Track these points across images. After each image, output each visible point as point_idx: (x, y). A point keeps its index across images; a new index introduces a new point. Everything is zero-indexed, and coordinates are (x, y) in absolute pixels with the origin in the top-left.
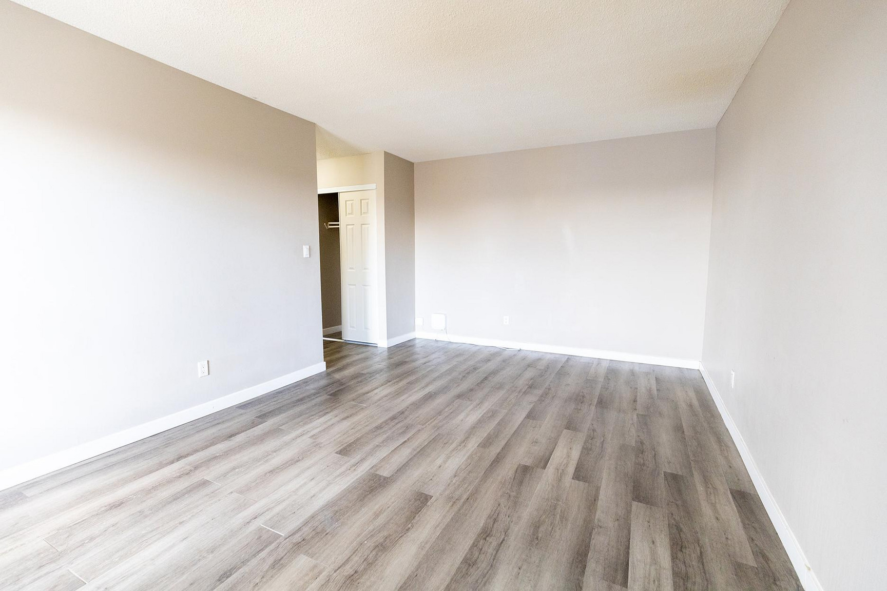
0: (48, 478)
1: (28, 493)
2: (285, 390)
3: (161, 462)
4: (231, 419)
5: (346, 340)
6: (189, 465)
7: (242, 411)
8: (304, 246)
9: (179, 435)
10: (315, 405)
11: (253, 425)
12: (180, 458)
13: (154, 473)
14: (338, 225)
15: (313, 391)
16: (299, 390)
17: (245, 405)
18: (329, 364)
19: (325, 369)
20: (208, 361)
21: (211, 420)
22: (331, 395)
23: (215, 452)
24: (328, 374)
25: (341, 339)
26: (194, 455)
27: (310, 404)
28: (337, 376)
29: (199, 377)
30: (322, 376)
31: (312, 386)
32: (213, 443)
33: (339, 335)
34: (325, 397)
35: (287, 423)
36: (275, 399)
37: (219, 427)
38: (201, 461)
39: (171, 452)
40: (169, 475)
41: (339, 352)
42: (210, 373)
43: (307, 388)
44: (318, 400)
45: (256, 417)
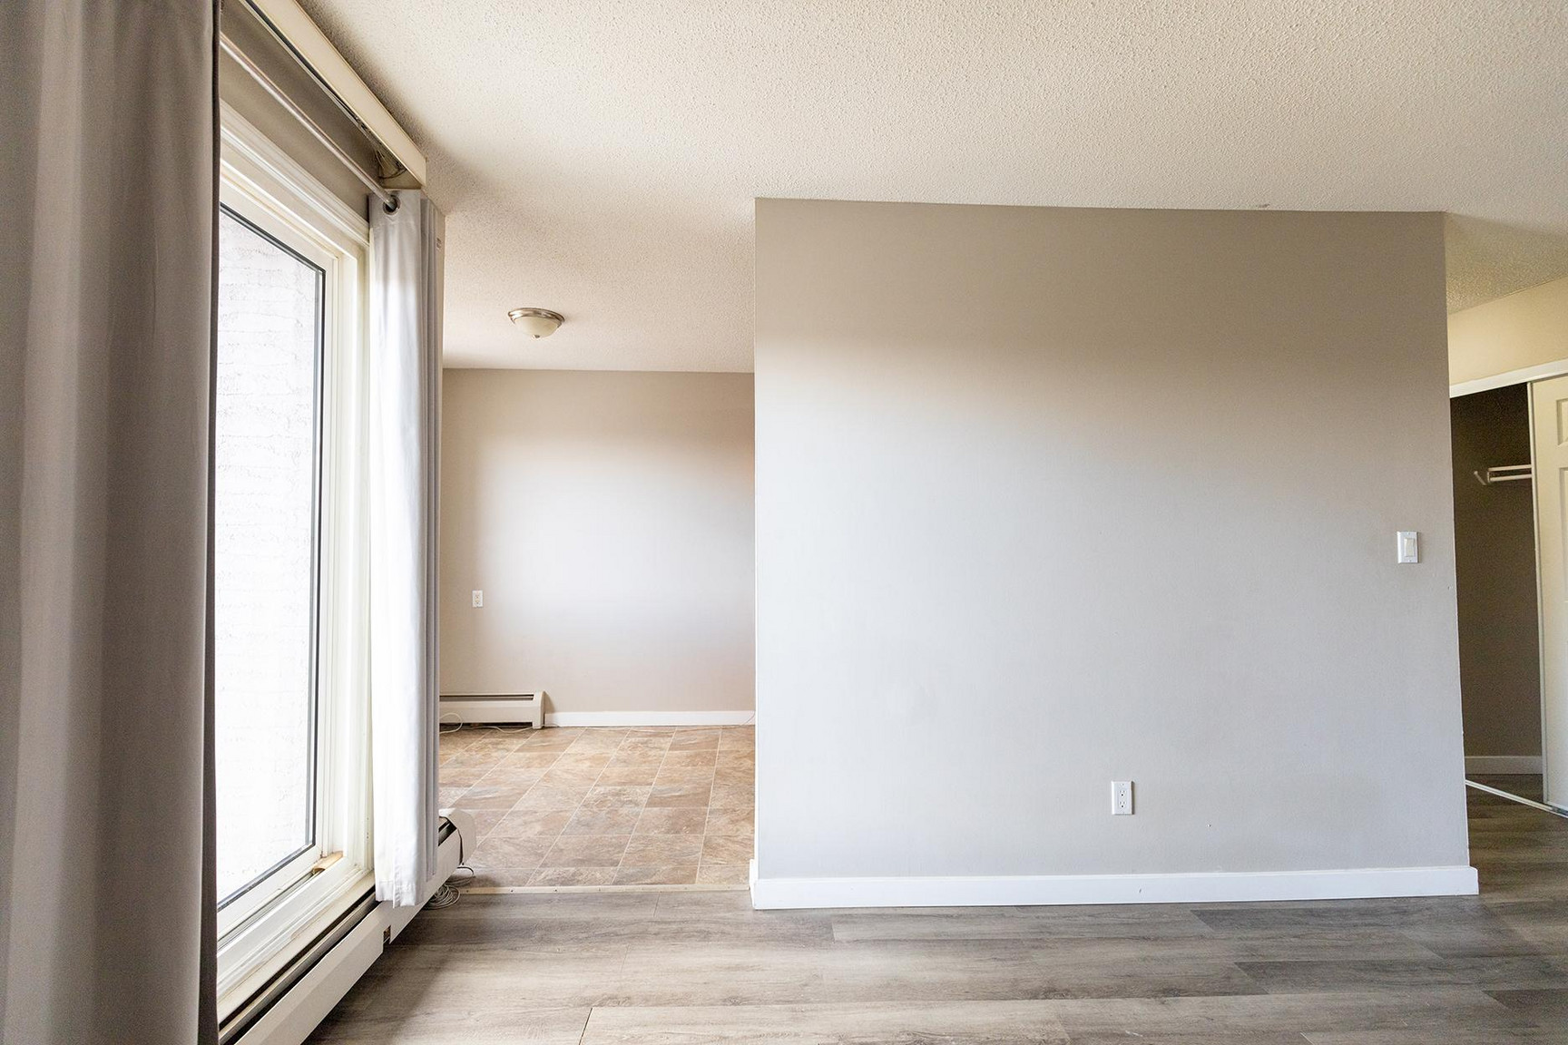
0: (866, 916)
1: (840, 933)
2: (1329, 910)
3: (1016, 980)
4: (1177, 938)
5: (1559, 810)
6: (1065, 1023)
7: (1207, 930)
8: (1399, 533)
9: (1062, 929)
10: (1435, 1010)
11: (1225, 987)
12: (1049, 992)
13: (997, 1003)
14: (1529, 471)
15: (1427, 954)
16: (1374, 930)
17: (1212, 913)
18: (1490, 875)
19: (1473, 889)
20: (1132, 782)
21: (1131, 921)
22: (1499, 996)
23: (1123, 1020)
24: (1488, 914)
25: (1540, 799)
26: (1079, 1002)
27: (1411, 998)
28: (1528, 933)
29: (1113, 813)
30: (1463, 910)
31: (1422, 934)
32: (1120, 992)
33: (1532, 784)
34: (1472, 995)
35: (1329, 1030)
36: (1298, 930)
37: (1147, 950)
38: (1090, 1029)
39: (1039, 966)
40: (1022, 1026)
41: (1532, 844)
42: (1137, 810)
43: (1406, 932)
44: (1445, 995)
45: (1240, 964)
